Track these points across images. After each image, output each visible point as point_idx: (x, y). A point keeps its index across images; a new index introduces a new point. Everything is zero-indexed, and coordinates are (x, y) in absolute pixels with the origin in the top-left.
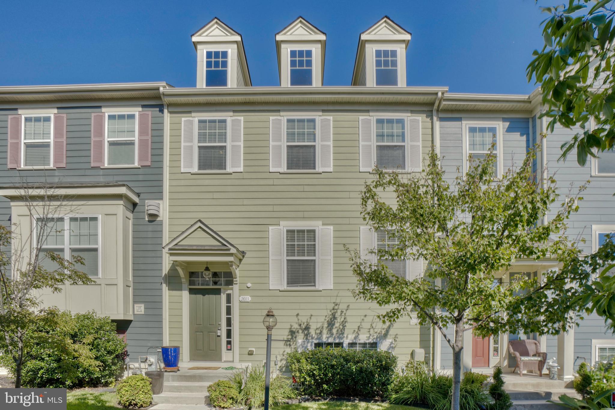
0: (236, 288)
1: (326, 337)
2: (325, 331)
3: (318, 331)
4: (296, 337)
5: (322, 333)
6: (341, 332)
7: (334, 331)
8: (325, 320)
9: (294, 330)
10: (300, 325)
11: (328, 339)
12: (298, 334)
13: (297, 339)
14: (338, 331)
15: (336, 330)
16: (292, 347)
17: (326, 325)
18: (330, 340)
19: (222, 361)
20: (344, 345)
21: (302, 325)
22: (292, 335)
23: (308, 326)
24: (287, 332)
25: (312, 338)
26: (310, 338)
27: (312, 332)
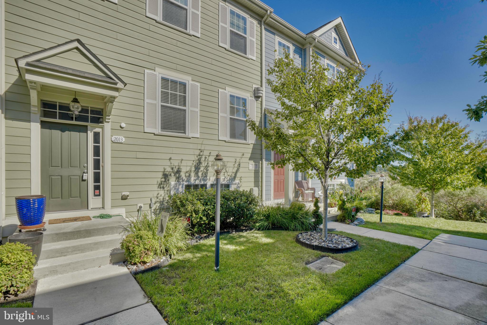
0: (107, 127)
1: (194, 180)
2: (193, 174)
3: (187, 175)
4: (168, 180)
5: (191, 176)
6: (205, 175)
7: (200, 174)
8: (193, 164)
9: (168, 173)
10: (172, 169)
11: (195, 181)
12: (170, 177)
13: (170, 181)
14: (202, 174)
15: (201, 173)
16: (165, 189)
17: (193, 169)
18: (197, 182)
19: (89, 208)
20: (208, 186)
21: (174, 169)
22: (165, 178)
23: (179, 169)
24: (160, 175)
25: (183, 181)
26: (181, 181)
27: (183, 175)
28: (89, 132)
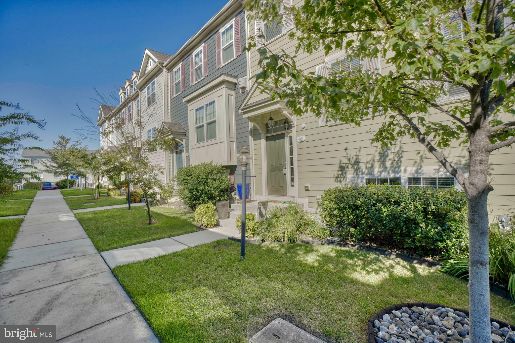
0: (294, 130)
1: (378, 172)
2: (377, 165)
3: (369, 165)
4: (346, 173)
5: (374, 167)
6: (397, 166)
7: (388, 164)
8: (376, 151)
9: (344, 165)
10: (349, 160)
11: (381, 174)
12: (347, 169)
13: (347, 174)
14: (392, 163)
15: (390, 162)
16: (343, 183)
17: (377, 157)
18: (384, 175)
19: (288, 196)
20: (402, 181)
21: (351, 160)
22: (341, 171)
23: (357, 160)
24: (337, 167)
25: (363, 173)
26: (360, 173)
27: (362, 166)
28: (286, 138)
